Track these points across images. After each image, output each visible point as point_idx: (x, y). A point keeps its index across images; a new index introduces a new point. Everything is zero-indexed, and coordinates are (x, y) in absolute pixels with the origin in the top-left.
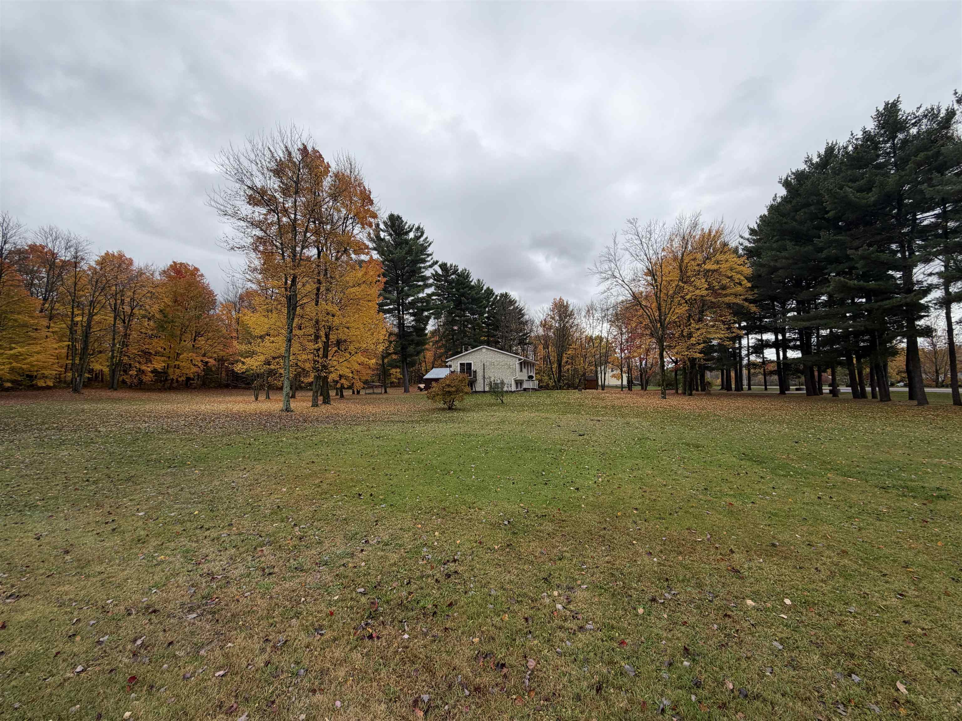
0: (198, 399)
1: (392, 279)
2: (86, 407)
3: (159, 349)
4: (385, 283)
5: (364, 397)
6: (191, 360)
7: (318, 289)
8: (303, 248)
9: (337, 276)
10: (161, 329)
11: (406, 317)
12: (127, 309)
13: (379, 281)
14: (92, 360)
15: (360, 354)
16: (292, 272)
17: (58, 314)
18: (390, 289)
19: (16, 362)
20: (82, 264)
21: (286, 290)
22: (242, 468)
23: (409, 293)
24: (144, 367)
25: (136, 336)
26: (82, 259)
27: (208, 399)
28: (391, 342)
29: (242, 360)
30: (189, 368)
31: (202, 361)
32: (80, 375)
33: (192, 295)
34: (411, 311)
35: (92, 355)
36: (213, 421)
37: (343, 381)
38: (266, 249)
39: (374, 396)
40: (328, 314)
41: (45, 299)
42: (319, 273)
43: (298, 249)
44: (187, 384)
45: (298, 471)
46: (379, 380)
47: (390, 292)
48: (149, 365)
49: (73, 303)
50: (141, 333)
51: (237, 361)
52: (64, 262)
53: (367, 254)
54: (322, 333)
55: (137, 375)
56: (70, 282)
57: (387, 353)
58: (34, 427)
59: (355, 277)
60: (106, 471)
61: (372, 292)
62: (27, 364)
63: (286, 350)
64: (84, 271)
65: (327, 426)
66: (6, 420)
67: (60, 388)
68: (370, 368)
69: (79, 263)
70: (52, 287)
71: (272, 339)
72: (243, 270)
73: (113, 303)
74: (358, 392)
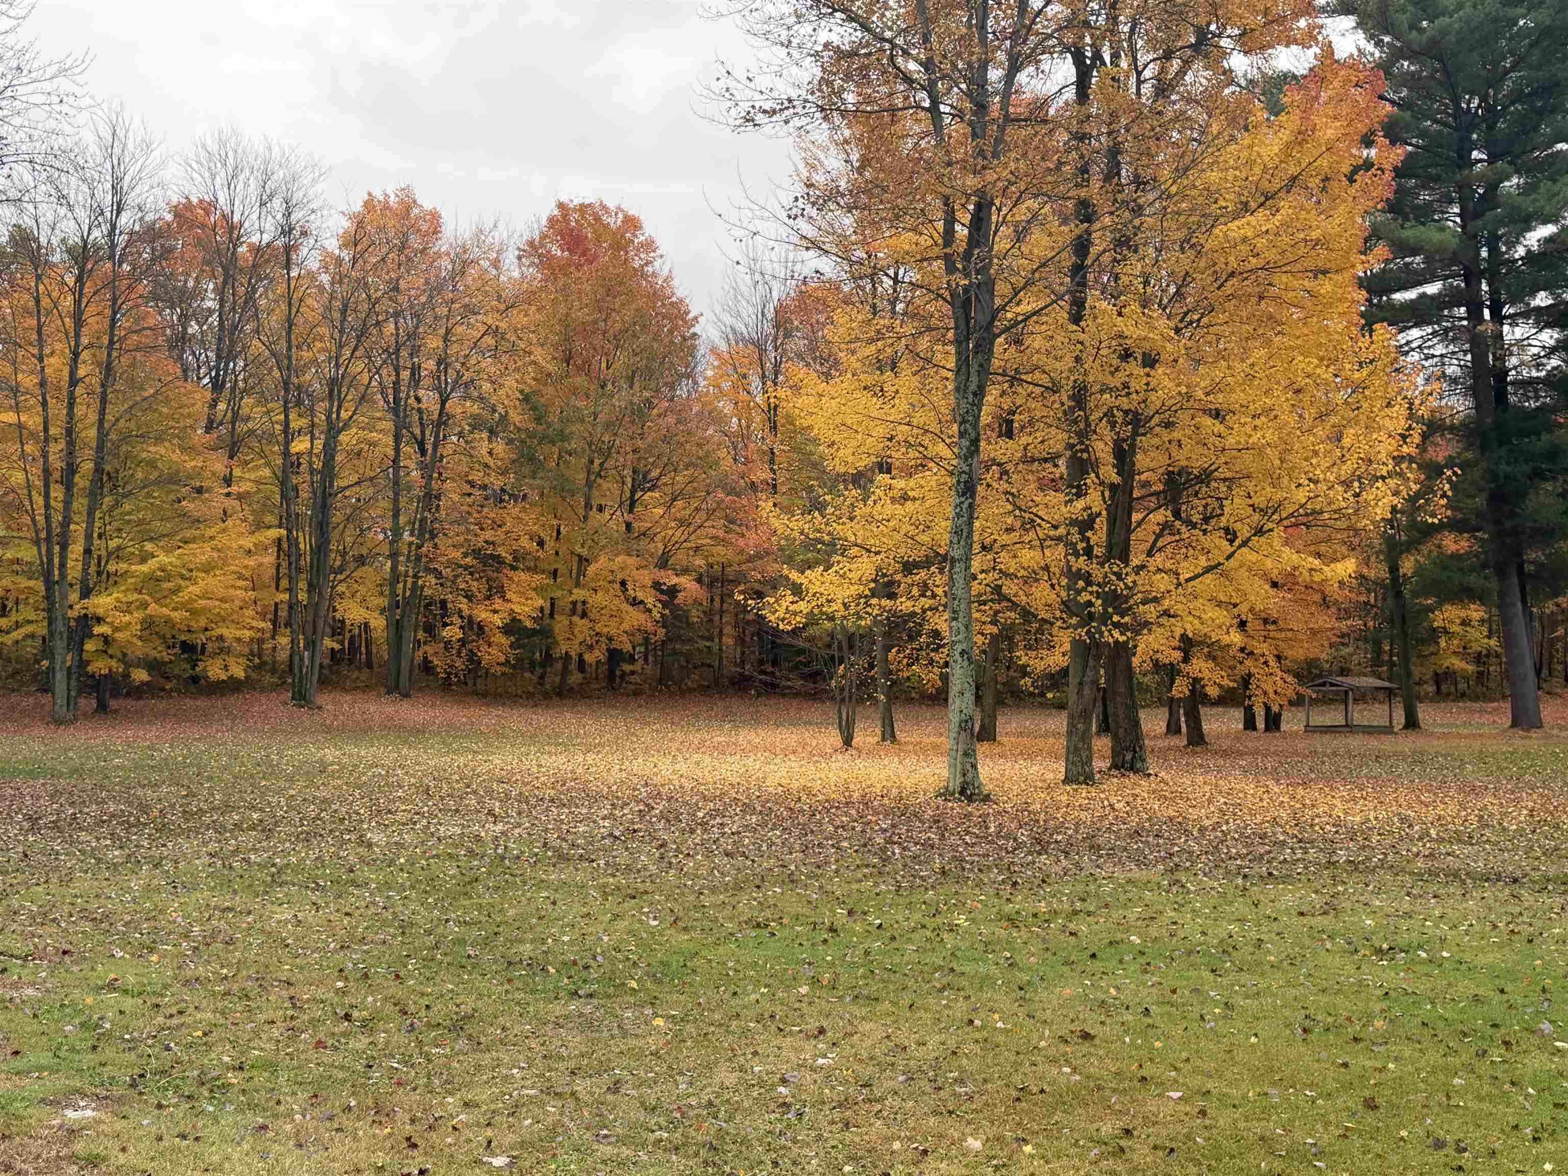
0: (647, 735)
1: (1432, 145)
2: (330, 754)
3: (525, 542)
4: (1399, 172)
5: (1301, 745)
6: (623, 583)
7: (1082, 246)
8: (1014, 68)
9: (1166, 173)
10: (526, 470)
11: (1511, 333)
12: (429, 399)
13: (1368, 165)
14: (341, 588)
15: (1278, 534)
16: (972, 182)
17: (251, 432)
18: (1425, 196)
19: (157, 601)
20: (304, 251)
21: (950, 268)
22: (812, 1025)
23: (1528, 204)
24: (482, 614)
25: (456, 497)
26: (304, 234)
27: (680, 737)
28: (1432, 471)
29: (794, 576)
30: (616, 615)
31: (657, 585)
32: (311, 645)
33: (618, 326)
34: (1542, 300)
35: (341, 570)
36: (703, 824)
37: (1200, 666)
38: (868, 100)
39: (1355, 742)
40: (1126, 355)
41: (217, 385)
42: (1084, 170)
43: (995, 74)
44: (611, 676)
45: (1027, 1068)
46: (1376, 662)
47: (1424, 214)
48: (498, 603)
49: (287, 390)
50: (472, 484)
51: (774, 584)
52: (257, 250)
53: (1307, 39)
54: (1102, 449)
55: (463, 642)
56: (274, 321)
57: (1413, 525)
58: (207, 819)
59: (1250, 163)
60: (395, 990)
61: (1331, 226)
62: (184, 606)
63: (957, 532)
64: (312, 276)
65: (1136, 873)
66: (140, 792)
67: (263, 690)
68: (1325, 603)
69: (295, 248)
70: (233, 342)
71: (900, 484)
72: (788, 201)
73: (389, 381)
74: (1273, 722)
